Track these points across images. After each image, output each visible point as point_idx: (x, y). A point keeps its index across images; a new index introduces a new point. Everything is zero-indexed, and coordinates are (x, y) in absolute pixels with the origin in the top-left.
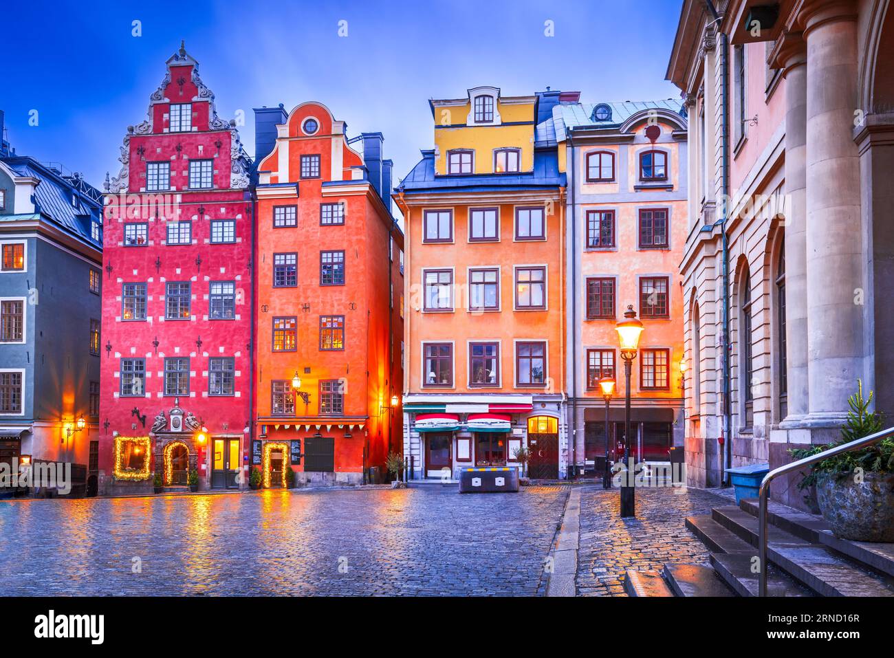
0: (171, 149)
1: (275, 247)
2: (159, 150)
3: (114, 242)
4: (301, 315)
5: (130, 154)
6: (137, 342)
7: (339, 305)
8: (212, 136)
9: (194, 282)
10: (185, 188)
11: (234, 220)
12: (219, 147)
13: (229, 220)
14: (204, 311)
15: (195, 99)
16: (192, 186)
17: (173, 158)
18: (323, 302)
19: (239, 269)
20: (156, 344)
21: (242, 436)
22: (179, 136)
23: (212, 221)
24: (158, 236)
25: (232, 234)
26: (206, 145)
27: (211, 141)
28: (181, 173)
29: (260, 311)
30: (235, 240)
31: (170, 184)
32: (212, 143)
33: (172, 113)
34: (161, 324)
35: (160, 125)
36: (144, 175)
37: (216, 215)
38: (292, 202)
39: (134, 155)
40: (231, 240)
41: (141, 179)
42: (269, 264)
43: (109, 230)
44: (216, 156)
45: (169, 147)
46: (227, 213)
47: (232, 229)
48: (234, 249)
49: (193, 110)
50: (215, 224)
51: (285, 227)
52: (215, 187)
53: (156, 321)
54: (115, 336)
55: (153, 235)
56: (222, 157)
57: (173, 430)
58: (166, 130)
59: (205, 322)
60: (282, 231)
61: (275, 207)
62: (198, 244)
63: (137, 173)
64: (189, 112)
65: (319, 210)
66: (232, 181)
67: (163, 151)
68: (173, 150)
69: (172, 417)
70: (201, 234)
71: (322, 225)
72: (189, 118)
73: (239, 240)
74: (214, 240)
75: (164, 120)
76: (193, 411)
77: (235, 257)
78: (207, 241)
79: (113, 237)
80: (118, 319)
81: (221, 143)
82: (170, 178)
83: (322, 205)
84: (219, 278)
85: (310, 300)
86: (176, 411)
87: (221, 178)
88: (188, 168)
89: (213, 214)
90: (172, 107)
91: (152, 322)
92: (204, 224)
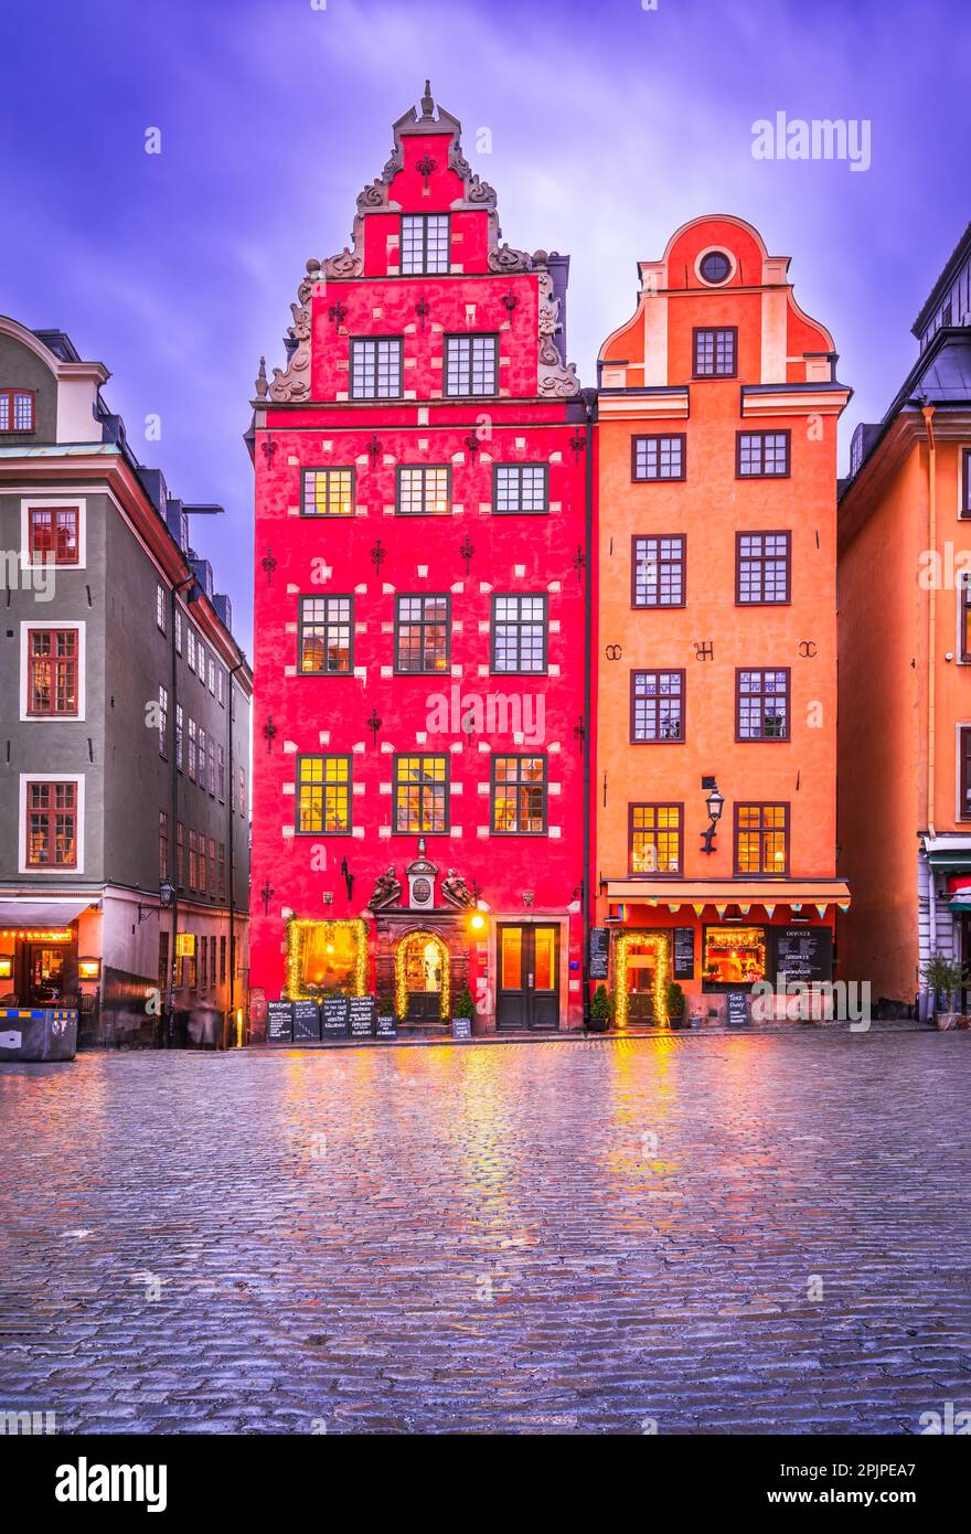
0: (404, 310)
1: (637, 523)
2: (378, 313)
3: (279, 506)
4: (694, 668)
5: (314, 321)
6: (332, 721)
7: (777, 646)
8: (496, 284)
9: (458, 595)
10: (436, 394)
11: (545, 464)
12: (511, 308)
13: (533, 464)
14: (479, 657)
15: (457, 205)
16: (452, 391)
17: (410, 329)
18: (743, 640)
19: (558, 570)
20: (377, 725)
21: (565, 920)
22: (422, 283)
23: (495, 466)
24: (376, 495)
25: (540, 494)
26: (481, 303)
27: (494, 294)
28: (427, 362)
29: (602, 658)
30: (546, 506)
31: (403, 387)
32: (495, 300)
33: (407, 235)
34: (386, 682)
35: (378, 258)
36: (345, 365)
37: (505, 453)
38: (674, 428)
39: (323, 321)
40: (539, 506)
41: (337, 375)
42: (622, 559)
43: (269, 481)
44: (505, 326)
45: (400, 305)
46: (530, 449)
47: (540, 484)
48: (545, 526)
49: (452, 229)
50: (502, 473)
51: (659, 480)
52: (504, 393)
53: (374, 675)
54: (284, 707)
55: (367, 495)
56: (519, 330)
57: (414, 905)
58: (392, 270)
59: (483, 679)
60: (651, 489)
61: (635, 438)
62: (467, 515)
63: (331, 361)
64: (444, 234)
65: (733, 446)
66: (540, 382)
67: (389, 316)
68: (409, 314)
69: (412, 879)
70: (472, 494)
71: (740, 477)
72: (444, 245)
73: (556, 507)
74: (502, 506)
75: (389, 248)
76: (457, 866)
77: (548, 543)
78: (485, 508)
79: (278, 496)
80: (290, 671)
81: (516, 300)
82: (403, 373)
83: (740, 434)
84: (513, 586)
85: (713, 636)
86: (421, 866)
87: (516, 375)
88: (441, 352)
89: (498, 451)
90: (407, 222)
91: (365, 679)
92: (479, 471)
